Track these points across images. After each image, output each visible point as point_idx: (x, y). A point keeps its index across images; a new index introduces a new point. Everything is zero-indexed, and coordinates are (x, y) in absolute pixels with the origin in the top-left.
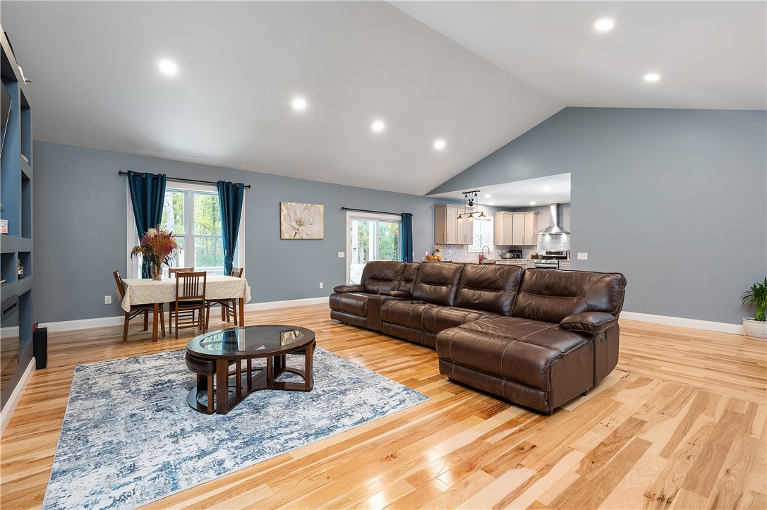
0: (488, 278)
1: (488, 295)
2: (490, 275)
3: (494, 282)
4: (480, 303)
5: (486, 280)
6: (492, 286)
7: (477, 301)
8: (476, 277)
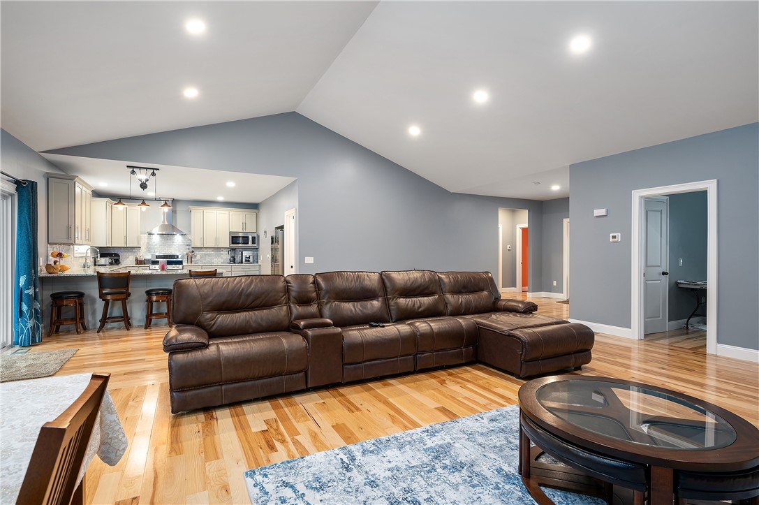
0: (421, 284)
1: (426, 301)
2: (421, 281)
3: (427, 288)
4: (424, 311)
5: (419, 287)
6: (426, 291)
7: (420, 310)
8: (409, 284)
